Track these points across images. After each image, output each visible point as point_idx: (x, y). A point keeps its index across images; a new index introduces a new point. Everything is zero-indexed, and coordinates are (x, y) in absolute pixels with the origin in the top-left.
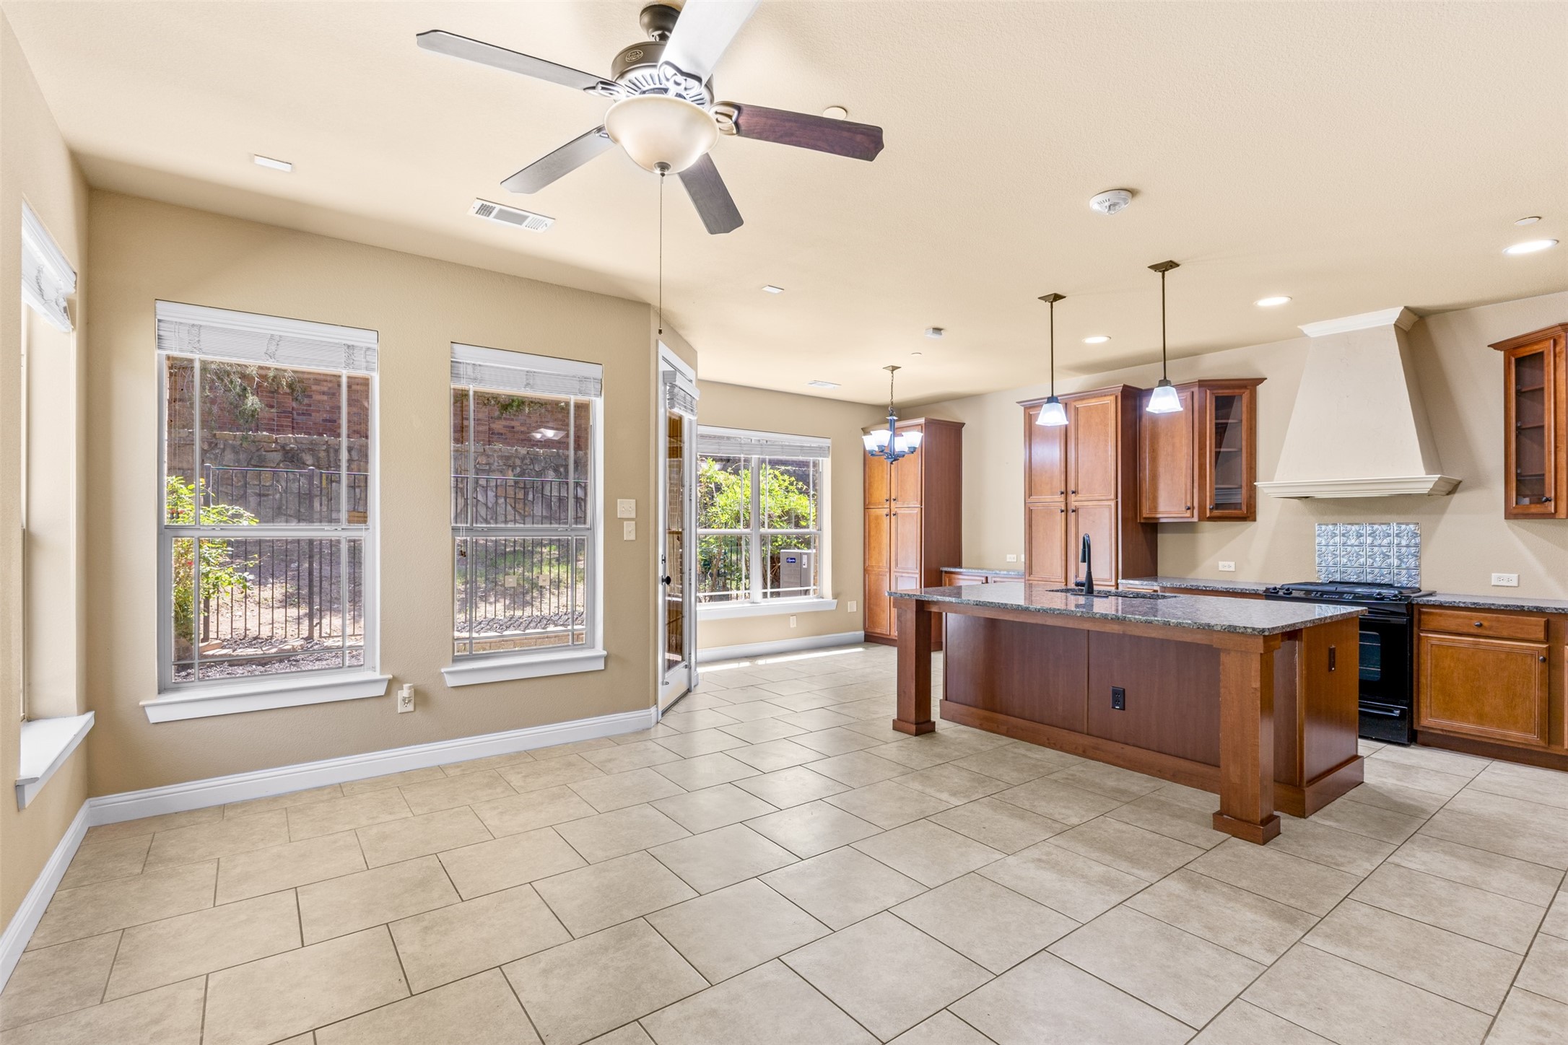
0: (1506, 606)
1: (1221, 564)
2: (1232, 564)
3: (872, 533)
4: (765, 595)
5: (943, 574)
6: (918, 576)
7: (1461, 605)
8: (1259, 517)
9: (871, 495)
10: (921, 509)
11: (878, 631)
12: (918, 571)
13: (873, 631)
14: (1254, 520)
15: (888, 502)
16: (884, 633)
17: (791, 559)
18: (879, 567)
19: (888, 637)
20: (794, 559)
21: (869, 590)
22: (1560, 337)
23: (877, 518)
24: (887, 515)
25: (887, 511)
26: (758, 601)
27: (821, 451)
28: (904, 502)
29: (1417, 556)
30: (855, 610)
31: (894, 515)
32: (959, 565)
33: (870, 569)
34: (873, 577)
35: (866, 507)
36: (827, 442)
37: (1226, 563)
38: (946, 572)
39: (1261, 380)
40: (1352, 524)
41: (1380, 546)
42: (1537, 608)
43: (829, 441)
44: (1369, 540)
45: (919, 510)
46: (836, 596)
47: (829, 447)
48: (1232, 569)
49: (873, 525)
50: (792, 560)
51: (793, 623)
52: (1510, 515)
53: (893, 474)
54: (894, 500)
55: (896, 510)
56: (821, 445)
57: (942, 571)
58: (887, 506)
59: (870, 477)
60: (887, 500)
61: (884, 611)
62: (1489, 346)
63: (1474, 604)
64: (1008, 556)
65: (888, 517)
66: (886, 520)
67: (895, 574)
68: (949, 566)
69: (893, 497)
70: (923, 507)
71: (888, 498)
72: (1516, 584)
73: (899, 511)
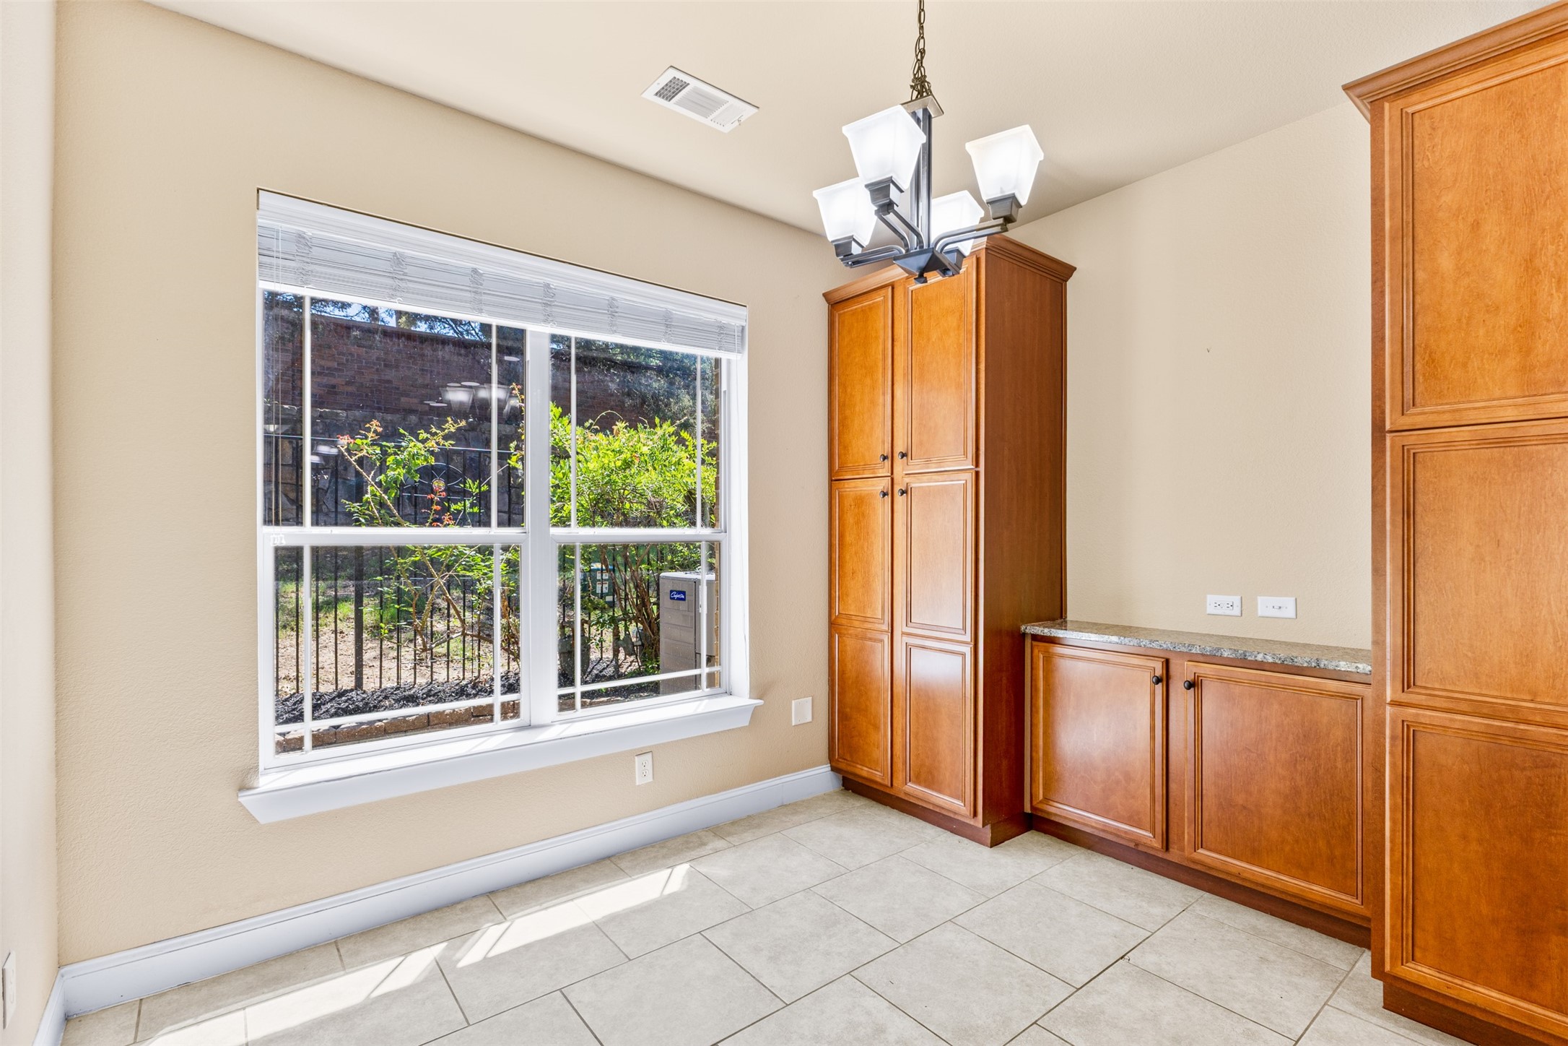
3: (849, 538)
4: (566, 703)
5: (1028, 642)
6: (968, 650)
9: (845, 448)
10: (977, 474)
11: (864, 771)
12: (968, 637)
13: (850, 769)
15: (888, 463)
16: (879, 780)
17: (679, 592)
18: (865, 620)
19: (888, 791)
20: (684, 593)
21: (842, 673)
23: (861, 501)
24: (885, 494)
25: (884, 484)
26: (546, 719)
27: (721, 334)
28: (928, 461)
30: (809, 719)
31: (903, 492)
32: (1058, 615)
33: (844, 621)
34: (851, 643)
35: (834, 479)
36: (736, 317)
38: (1035, 638)
43: (743, 312)
45: (969, 477)
46: (760, 688)
47: (743, 328)
49: (850, 520)
50: (680, 595)
51: (642, 772)
53: (898, 393)
54: (904, 455)
55: (907, 480)
56: (725, 320)
57: (1024, 635)
58: (885, 471)
59: (842, 406)
60: (885, 458)
61: (876, 727)
64: (1211, 599)
65: (888, 498)
66: (882, 507)
67: (906, 639)
68: (1038, 619)
69: (899, 448)
70: (982, 469)
71: (887, 451)
73: (915, 484)
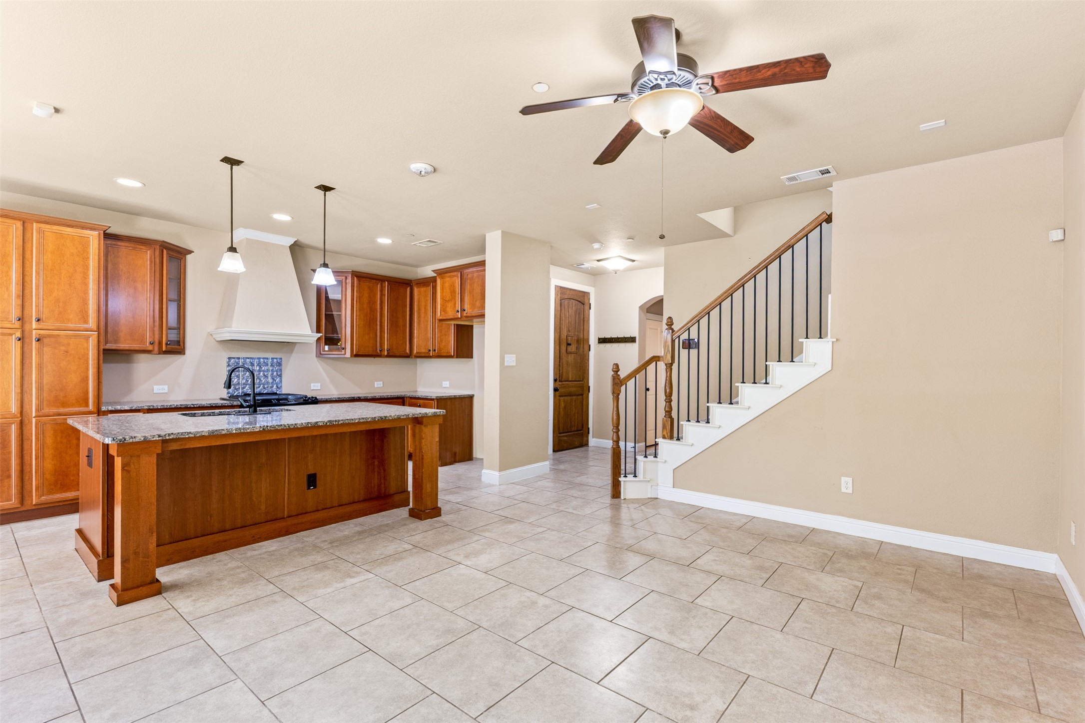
0: (349, 398)
1: (156, 387)
2: (166, 387)
7: (334, 399)
8: (187, 352)
14: (184, 354)
22: (349, 276)
29: (280, 376)
37: (161, 387)
39: (190, 252)
40: (248, 358)
41: (263, 371)
42: (358, 397)
44: (258, 368)
48: (166, 391)
52: (319, 355)
62: (312, 270)
63: (339, 398)
72: (319, 388)
